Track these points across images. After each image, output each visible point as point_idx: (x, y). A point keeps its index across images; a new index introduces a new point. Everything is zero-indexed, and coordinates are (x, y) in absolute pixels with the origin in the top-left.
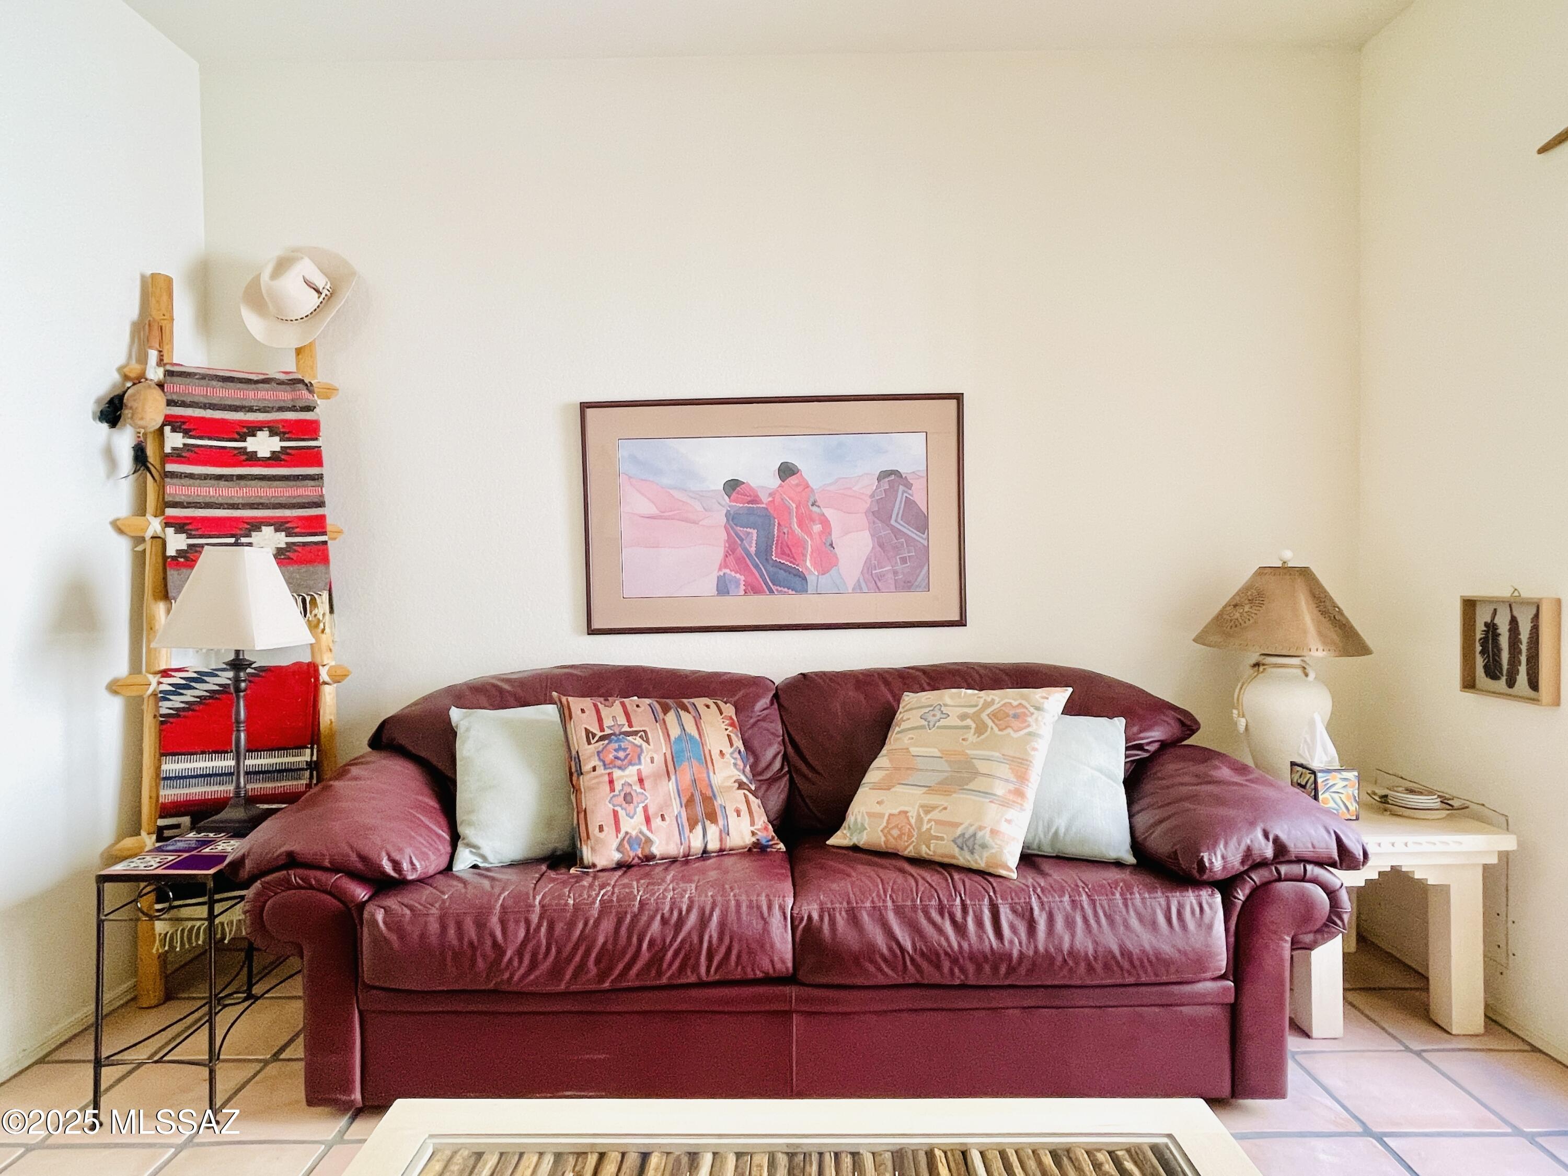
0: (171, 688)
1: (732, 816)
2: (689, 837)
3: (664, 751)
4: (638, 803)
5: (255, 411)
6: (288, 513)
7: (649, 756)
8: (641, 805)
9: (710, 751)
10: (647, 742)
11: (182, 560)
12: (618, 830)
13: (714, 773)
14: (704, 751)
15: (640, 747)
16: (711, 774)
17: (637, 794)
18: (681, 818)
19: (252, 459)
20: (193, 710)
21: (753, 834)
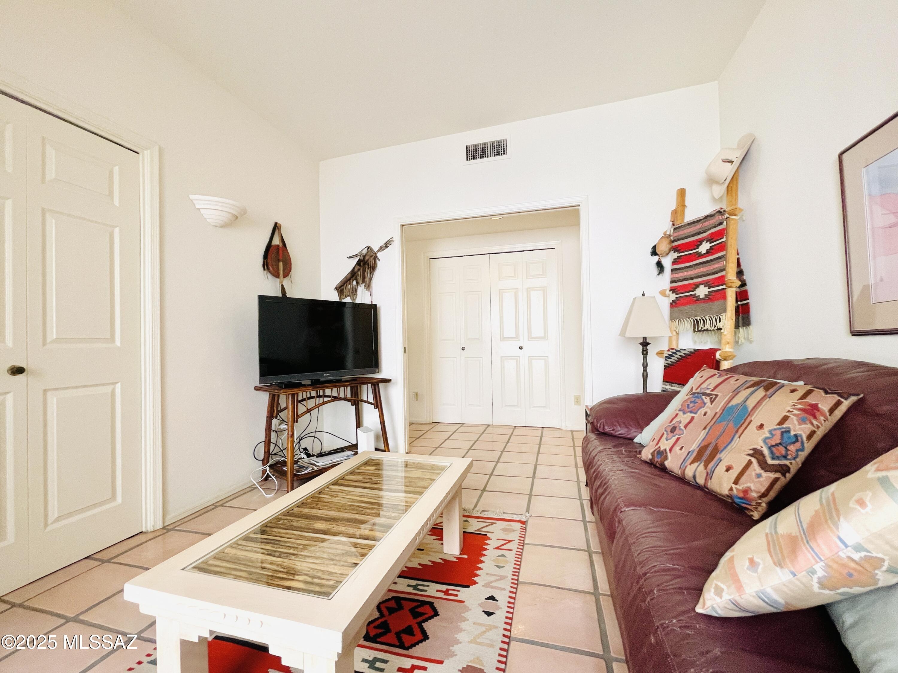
0: (668, 356)
1: (722, 467)
2: (686, 466)
3: (717, 411)
4: (676, 435)
5: (702, 233)
6: (711, 277)
7: (705, 411)
8: (677, 436)
9: (751, 421)
10: (712, 402)
11: (674, 304)
12: (657, 444)
13: (740, 437)
14: (747, 418)
15: (705, 404)
16: (737, 436)
17: (680, 429)
18: (691, 455)
19: (701, 256)
20: (673, 365)
21: (731, 489)
